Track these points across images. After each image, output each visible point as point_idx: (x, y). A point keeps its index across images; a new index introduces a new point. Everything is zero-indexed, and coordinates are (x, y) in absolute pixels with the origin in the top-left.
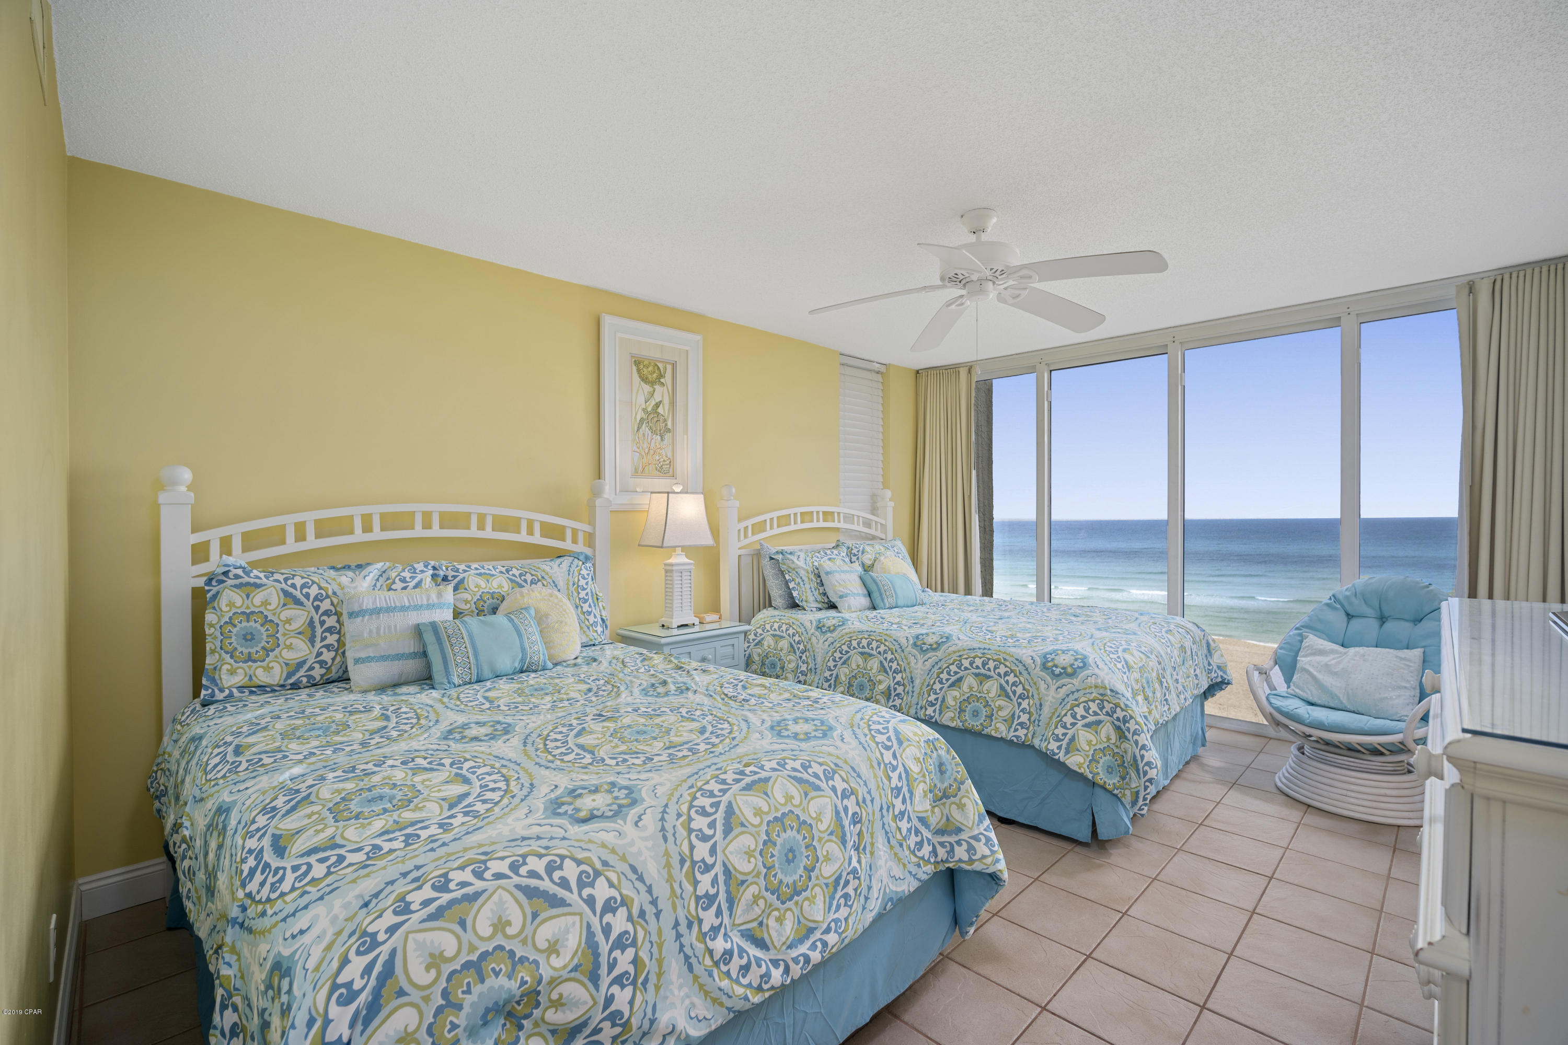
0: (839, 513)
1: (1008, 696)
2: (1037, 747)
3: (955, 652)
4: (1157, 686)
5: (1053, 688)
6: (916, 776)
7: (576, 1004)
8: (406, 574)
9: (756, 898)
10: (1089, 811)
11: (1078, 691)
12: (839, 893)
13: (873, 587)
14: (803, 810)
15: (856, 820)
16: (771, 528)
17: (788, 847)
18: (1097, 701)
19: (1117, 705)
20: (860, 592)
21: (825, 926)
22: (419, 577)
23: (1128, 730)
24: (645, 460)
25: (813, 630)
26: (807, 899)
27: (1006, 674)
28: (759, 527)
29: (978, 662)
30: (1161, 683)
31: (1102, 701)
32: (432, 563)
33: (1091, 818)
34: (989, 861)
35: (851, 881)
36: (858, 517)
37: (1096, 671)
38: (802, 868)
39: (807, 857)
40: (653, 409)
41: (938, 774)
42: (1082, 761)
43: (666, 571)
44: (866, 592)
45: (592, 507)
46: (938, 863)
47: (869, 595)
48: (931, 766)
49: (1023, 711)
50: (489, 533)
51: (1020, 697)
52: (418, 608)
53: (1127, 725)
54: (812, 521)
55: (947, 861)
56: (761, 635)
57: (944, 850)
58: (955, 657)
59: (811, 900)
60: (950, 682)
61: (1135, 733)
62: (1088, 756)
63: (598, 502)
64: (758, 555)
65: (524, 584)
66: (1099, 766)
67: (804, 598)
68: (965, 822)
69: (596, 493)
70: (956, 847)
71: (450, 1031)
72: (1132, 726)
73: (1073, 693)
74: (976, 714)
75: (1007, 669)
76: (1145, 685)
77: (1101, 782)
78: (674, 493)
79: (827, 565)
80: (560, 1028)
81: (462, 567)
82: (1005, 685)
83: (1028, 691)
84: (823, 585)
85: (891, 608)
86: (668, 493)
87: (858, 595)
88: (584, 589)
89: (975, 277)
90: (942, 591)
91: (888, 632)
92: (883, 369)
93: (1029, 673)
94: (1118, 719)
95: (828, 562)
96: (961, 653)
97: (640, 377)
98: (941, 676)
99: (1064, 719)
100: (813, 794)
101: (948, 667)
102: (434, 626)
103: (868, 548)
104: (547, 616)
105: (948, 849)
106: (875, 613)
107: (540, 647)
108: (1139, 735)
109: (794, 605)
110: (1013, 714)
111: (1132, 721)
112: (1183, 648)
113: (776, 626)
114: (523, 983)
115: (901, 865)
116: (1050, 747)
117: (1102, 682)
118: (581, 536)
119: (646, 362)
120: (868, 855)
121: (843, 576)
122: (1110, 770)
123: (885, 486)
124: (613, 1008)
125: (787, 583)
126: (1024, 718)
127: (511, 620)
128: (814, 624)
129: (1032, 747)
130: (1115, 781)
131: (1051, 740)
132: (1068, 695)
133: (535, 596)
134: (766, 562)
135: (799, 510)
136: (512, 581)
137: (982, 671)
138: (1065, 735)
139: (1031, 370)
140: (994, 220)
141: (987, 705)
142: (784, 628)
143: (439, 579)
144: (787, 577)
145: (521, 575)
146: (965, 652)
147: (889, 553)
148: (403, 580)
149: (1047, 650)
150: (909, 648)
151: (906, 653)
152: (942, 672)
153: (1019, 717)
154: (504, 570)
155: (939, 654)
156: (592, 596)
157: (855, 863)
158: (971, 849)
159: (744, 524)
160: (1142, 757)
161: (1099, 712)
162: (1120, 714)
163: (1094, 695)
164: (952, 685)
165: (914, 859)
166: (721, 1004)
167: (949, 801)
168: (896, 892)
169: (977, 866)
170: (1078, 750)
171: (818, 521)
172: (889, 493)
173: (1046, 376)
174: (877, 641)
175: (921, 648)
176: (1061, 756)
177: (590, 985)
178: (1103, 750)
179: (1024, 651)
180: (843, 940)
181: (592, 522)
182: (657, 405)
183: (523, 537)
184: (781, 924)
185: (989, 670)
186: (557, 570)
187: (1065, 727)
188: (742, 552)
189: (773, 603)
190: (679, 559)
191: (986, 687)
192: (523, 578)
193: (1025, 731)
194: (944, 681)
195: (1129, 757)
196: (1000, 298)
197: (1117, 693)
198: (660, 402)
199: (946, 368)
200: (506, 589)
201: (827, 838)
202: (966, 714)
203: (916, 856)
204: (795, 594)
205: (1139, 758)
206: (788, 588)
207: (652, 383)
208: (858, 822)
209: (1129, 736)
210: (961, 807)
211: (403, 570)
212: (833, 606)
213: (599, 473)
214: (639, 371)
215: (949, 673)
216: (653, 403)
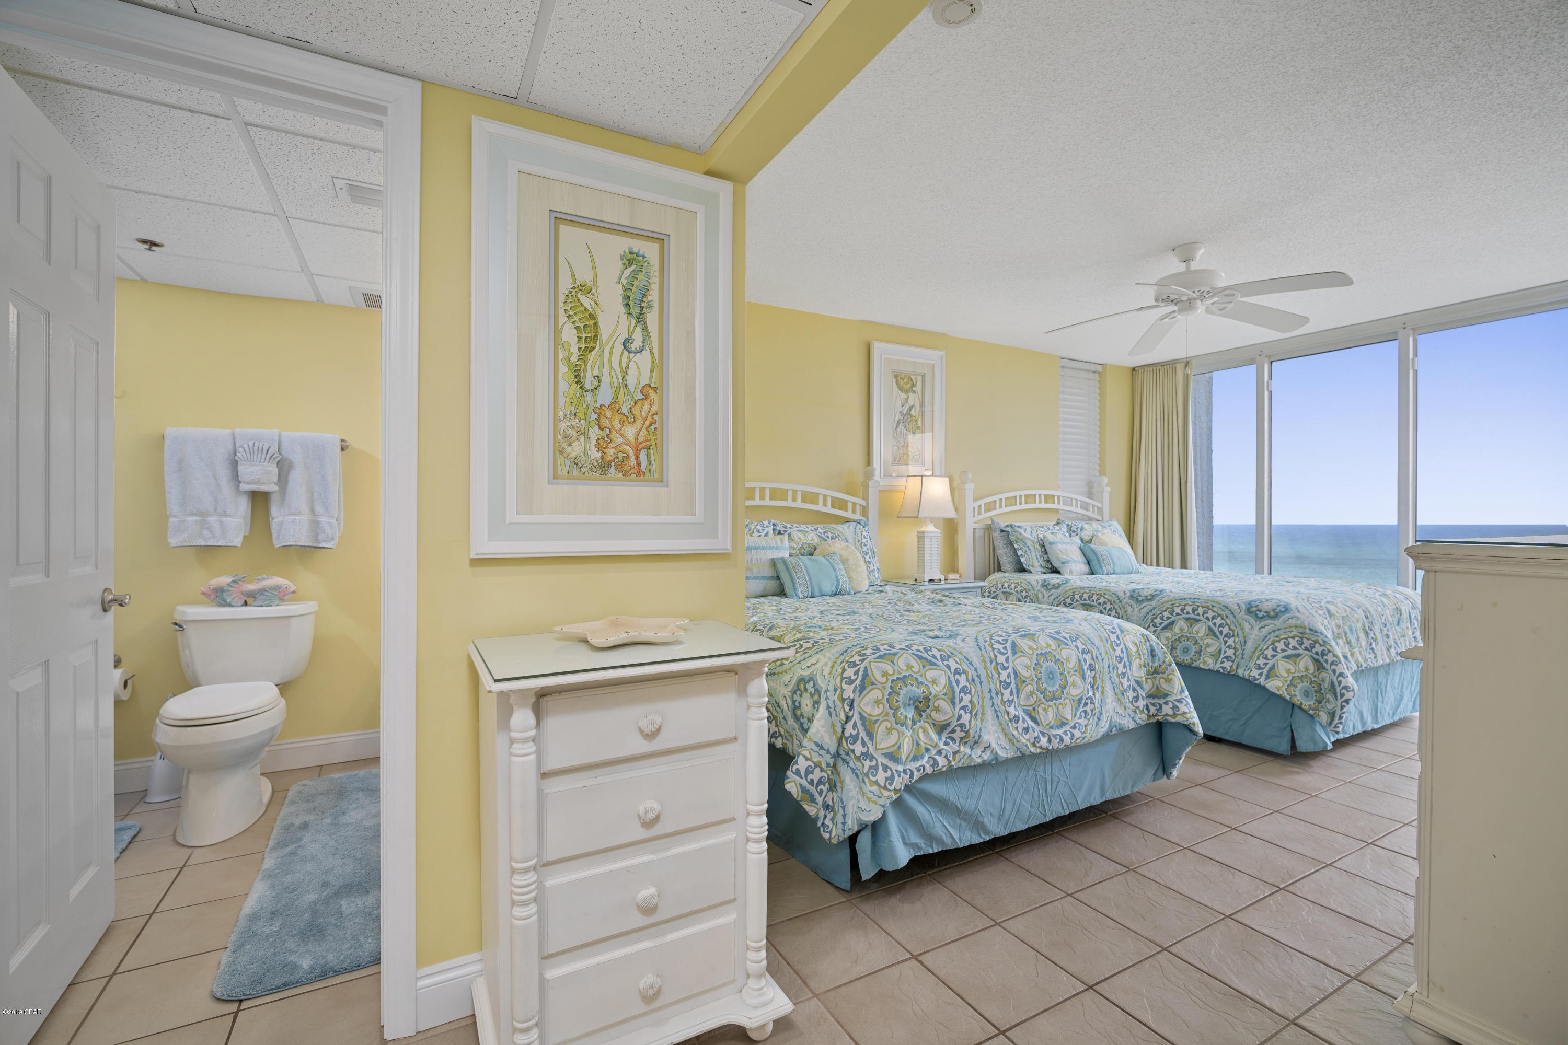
0: (1059, 497)
1: (1215, 635)
2: (1241, 675)
3: (1167, 602)
4: (1362, 635)
5: (1257, 628)
6: (1134, 654)
7: (945, 713)
8: (759, 527)
9: (1032, 693)
10: (1289, 729)
11: (1279, 630)
12: (1081, 709)
13: (1091, 556)
14: (1058, 653)
15: (1092, 668)
16: (1000, 507)
17: (1049, 670)
18: (1297, 639)
19: (1316, 642)
20: (1080, 560)
21: (1072, 724)
22: (767, 530)
23: (1326, 661)
24: (901, 452)
25: (1039, 588)
26: (1061, 704)
27: (1213, 618)
28: (990, 507)
29: (1189, 609)
30: (1367, 634)
31: (1302, 638)
32: (773, 521)
33: (1290, 734)
34: (1188, 716)
35: (1089, 705)
36: (1076, 500)
37: (1297, 614)
38: (1058, 685)
39: (1061, 680)
40: (907, 412)
41: (1150, 657)
42: (1281, 685)
43: (919, 538)
44: (1086, 561)
45: (866, 487)
46: (1150, 716)
47: (1089, 563)
48: (1145, 650)
49: (1229, 647)
50: (799, 504)
51: (1226, 636)
52: (771, 548)
53: (1325, 657)
54: (1035, 502)
55: (1156, 715)
56: (994, 592)
57: (1155, 708)
58: (1167, 605)
59: (1065, 706)
60: (1163, 625)
61: (1332, 663)
62: (1286, 681)
63: (871, 483)
64: (989, 529)
65: (827, 539)
66: (1297, 689)
67: (1031, 564)
68: (1171, 690)
69: (869, 476)
70: (1164, 706)
71: (896, 702)
72: (1330, 658)
73: (1274, 631)
74: (1186, 650)
75: (1215, 614)
76: (1348, 631)
77: (1298, 703)
78: (925, 476)
79: (1051, 538)
80: (937, 723)
81: (788, 525)
82: (1212, 626)
83: (1233, 631)
84: (1047, 553)
85: (1107, 574)
86: (922, 476)
87: (1079, 562)
88: (866, 545)
89: (1184, 298)
90: (1158, 565)
91: (1107, 588)
92: (1099, 368)
93: (1235, 617)
94: (1317, 653)
95: (1052, 536)
96: (1173, 602)
97: (898, 387)
98: (1155, 621)
99: (1266, 652)
100: (1063, 646)
101: (1161, 613)
102: (783, 560)
103: (1086, 526)
104: (847, 560)
105: (1158, 708)
106: (1094, 576)
107: (845, 579)
108: (1337, 665)
109: (1022, 570)
110: (1220, 650)
111: (1330, 655)
112: (1398, 610)
113: (1006, 585)
114: (924, 692)
115: (1123, 707)
116: (1252, 674)
117: (1302, 623)
118: (858, 508)
119: (902, 376)
120: (1100, 693)
121: (1065, 546)
122: (1306, 694)
123: (1102, 473)
124: (961, 721)
125: (1015, 551)
126: (1230, 653)
127: (828, 560)
128: (1040, 583)
129: (1236, 676)
130: (1311, 703)
131: (1253, 669)
132: (1270, 633)
133: (837, 546)
134: (997, 535)
135: (1023, 493)
136: (819, 536)
137: (1192, 616)
138: (1266, 664)
139: (1251, 362)
140: (1203, 251)
141: (1196, 643)
142: (1013, 586)
143: (777, 532)
144: (1016, 546)
145: (824, 533)
146: (1177, 602)
147: (1105, 531)
148: (758, 531)
149: (1252, 599)
150: (1127, 600)
151: (1123, 603)
152: (1156, 618)
153: (1225, 652)
154: (813, 529)
155: (1154, 603)
156: (871, 550)
157: (1091, 694)
158: (1175, 708)
159: (979, 503)
160: (1340, 683)
161: (1298, 646)
162: (1318, 648)
163: (1293, 633)
164: (1165, 628)
165: (1132, 707)
166: (1013, 744)
167: (1158, 676)
168: (1119, 724)
169: (1179, 719)
170: (1277, 676)
171: (1040, 502)
172: (1105, 480)
173: (1266, 367)
174: (1097, 595)
175: (1137, 599)
176: (1262, 681)
177: (951, 705)
178: (1301, 678)
179: (1231, 600)
180: (1084, 738)
181: (866, 498)
182: (911, 408)
183: (820, 508)
184: (1046, 713)
185: (1198, 615)
186: (847, 530)
187: (1266, 658)
188: (977, 526)
189: (1003, 568)
190: (930, 528)
191: (1195, 629)
192: (826, 534)
193: (1231, 663)
194: (1158, 625)
195: (1326, 685)
196: (1208, 311)
197: (1316, 632)
198: (913, 406)
199: (1162, 364)
200: (816, 541)
201: (1073, 673)
202: (1178, 651)
203: (1133, 705)
204: (1023, 560)
205: (1336, 684)
206: (1017, 555)
207: (907, 392)
208: (1093, 670)
209: (1327, 666)
210: (1168, 681)
211: (757, 525)
212: (1056, 571)
213: (869, 462)
214: (897, 382)
215: (1162, 619)
216: (908, 407)
